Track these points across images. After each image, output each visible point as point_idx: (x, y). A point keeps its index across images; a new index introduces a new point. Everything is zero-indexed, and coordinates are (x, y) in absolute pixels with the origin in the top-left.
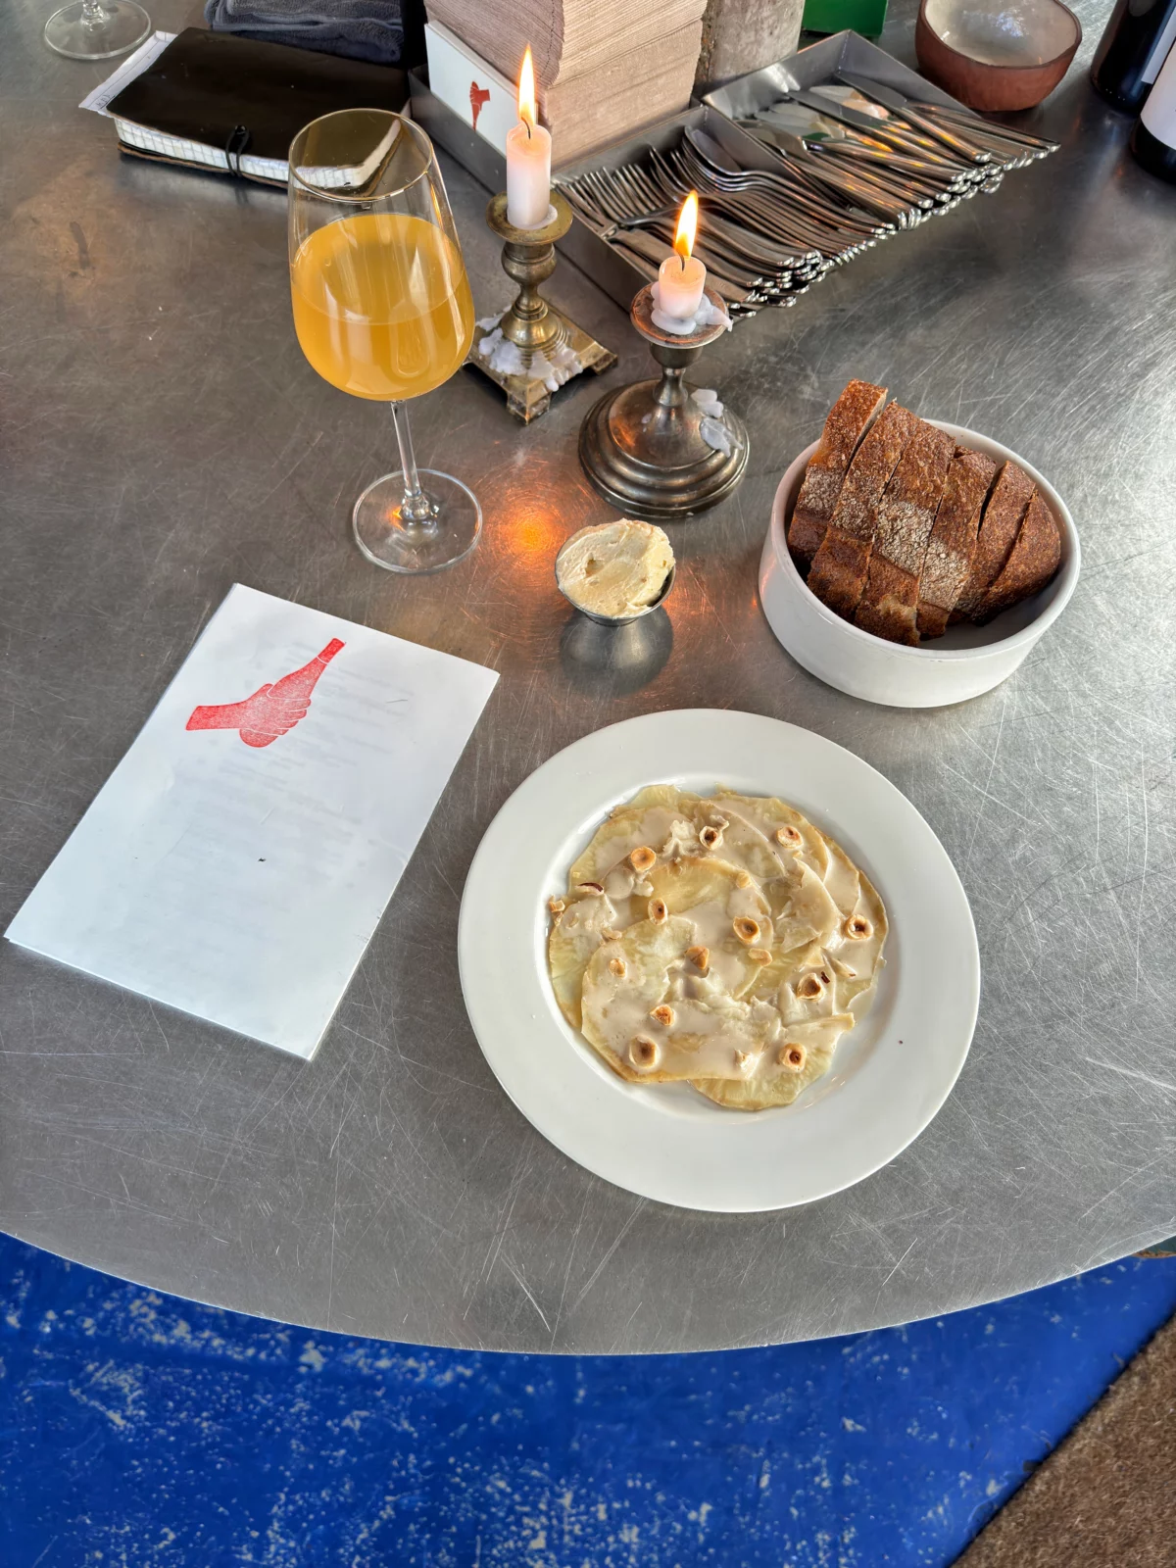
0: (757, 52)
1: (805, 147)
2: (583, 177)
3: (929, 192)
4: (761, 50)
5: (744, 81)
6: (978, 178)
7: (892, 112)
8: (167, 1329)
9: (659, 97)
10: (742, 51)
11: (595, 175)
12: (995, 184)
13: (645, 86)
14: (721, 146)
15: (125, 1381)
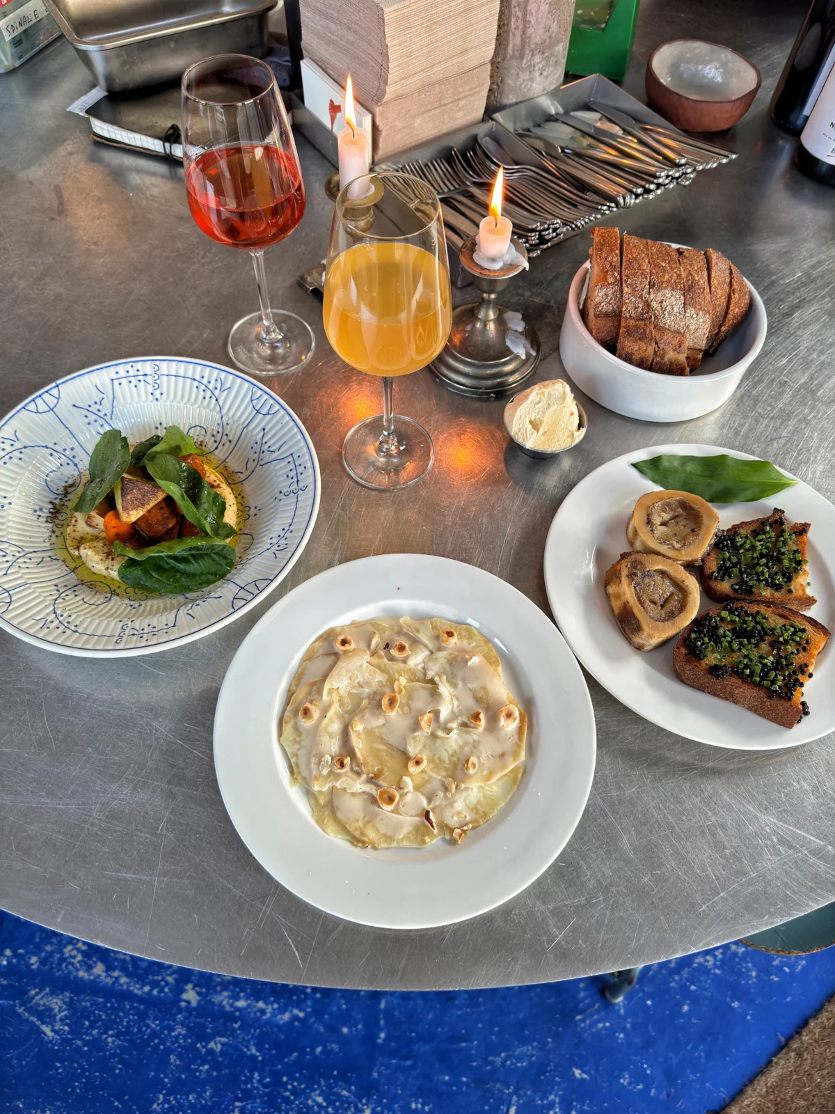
0: (531, 86)
1: (560, 151)
2: (404, 166)
3: (643, 183)
4: (534, 85)
5: (523, 105)
6: (677, 175)
7: (624, 130)
8: (89, 968)
9: (460, 114)
10: (520, 85)
11: (413, 165)
12: (688, 179)
13: (449, 106)
14: (503, 149)
15: (56, 1003)
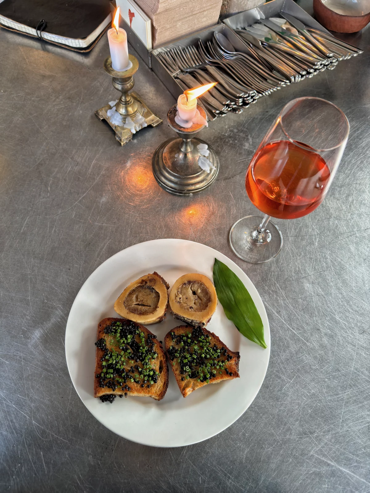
0: (247, 3)
1: (260, 44)
5: (241, 14)
6: (327, 63)
7: (299, 32)
9: (204, 19)
10: (241, 3)
12: (333, 66)
13: (198, 15)
14: (229, 41)
